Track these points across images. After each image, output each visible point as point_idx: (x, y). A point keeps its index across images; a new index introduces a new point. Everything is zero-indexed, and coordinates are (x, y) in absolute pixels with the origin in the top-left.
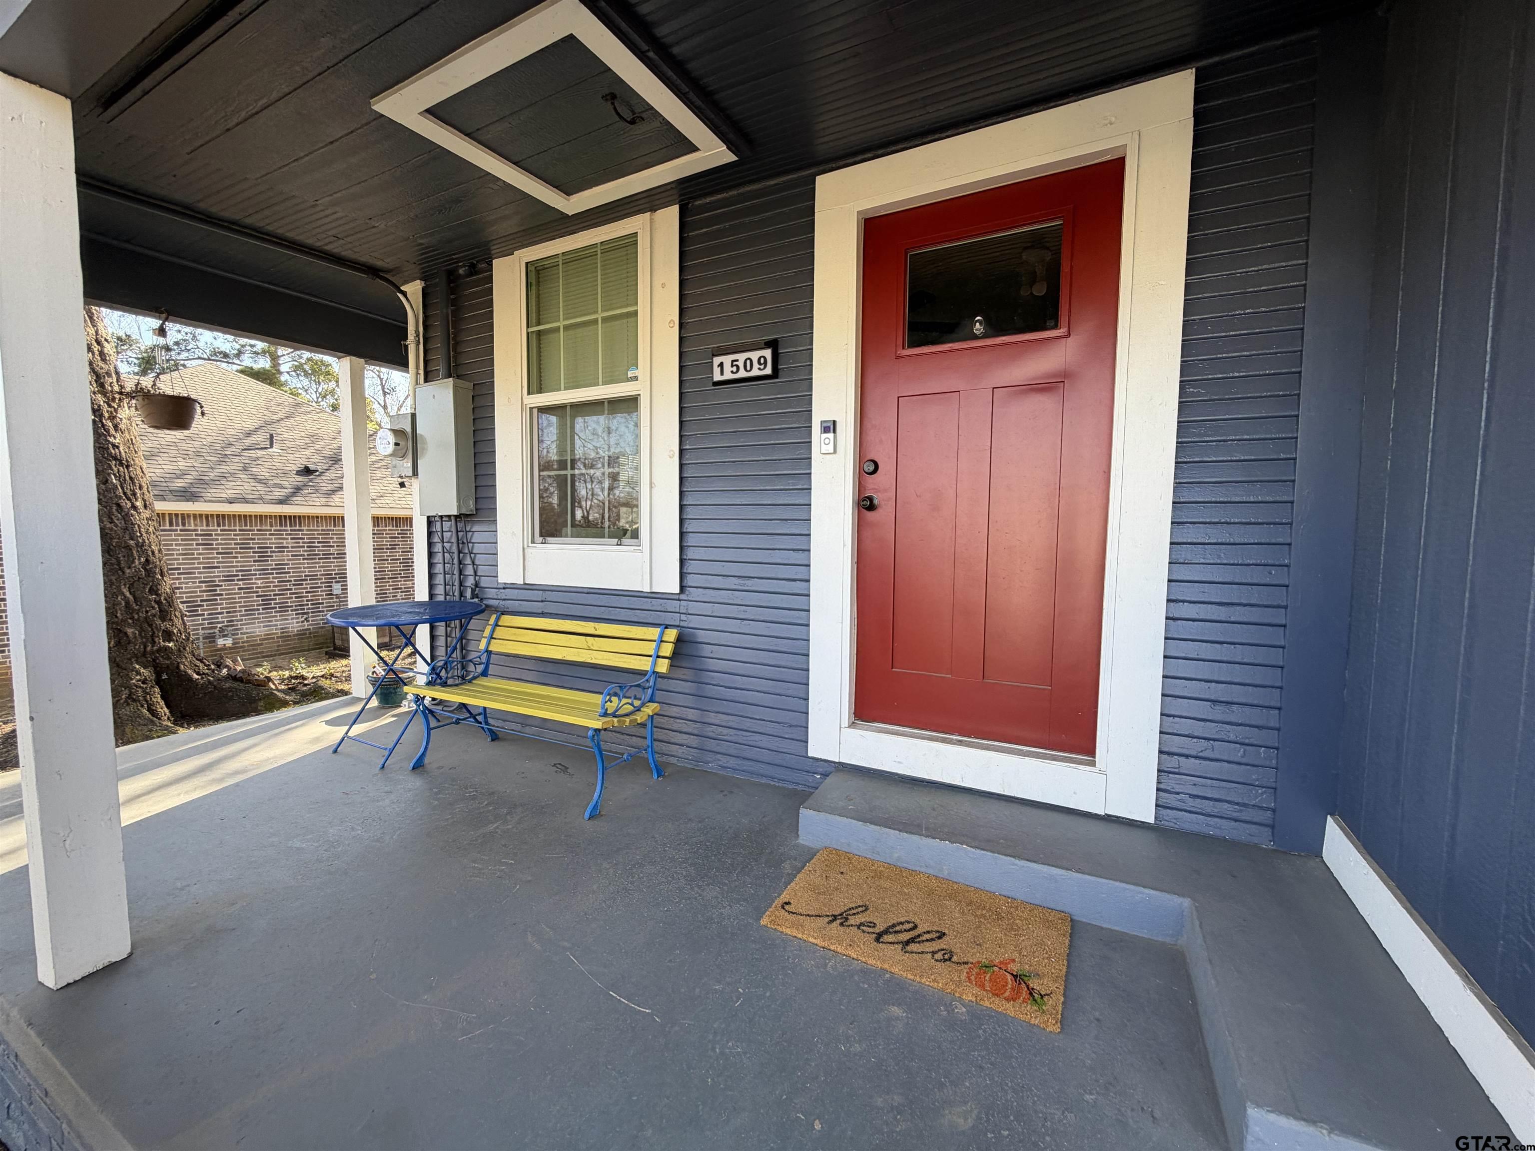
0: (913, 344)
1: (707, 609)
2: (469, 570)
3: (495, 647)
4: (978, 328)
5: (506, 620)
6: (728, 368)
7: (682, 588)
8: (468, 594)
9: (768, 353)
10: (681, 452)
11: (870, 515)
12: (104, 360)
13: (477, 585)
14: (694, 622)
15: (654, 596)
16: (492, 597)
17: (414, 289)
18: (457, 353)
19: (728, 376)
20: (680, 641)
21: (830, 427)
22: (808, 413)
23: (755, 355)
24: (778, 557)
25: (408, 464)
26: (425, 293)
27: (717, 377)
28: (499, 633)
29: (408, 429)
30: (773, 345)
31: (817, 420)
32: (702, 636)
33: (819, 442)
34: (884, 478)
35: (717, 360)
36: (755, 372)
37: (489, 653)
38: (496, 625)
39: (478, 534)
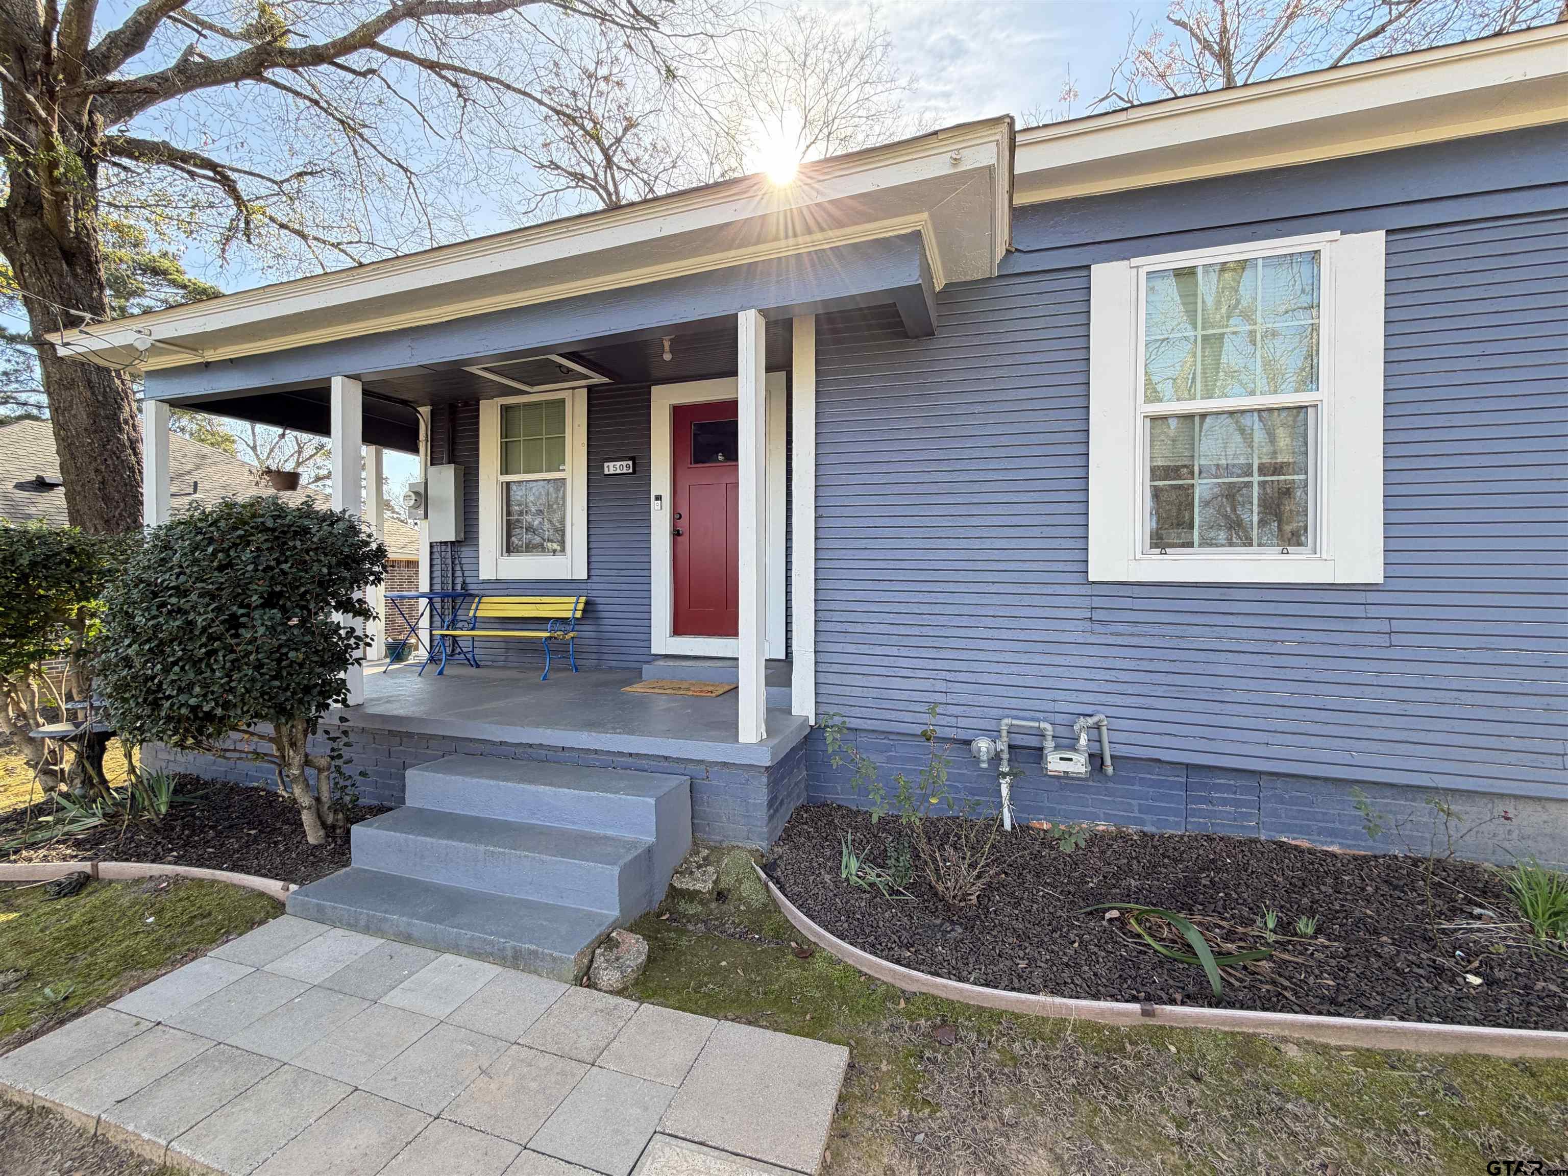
0: (696, 462)
1: (601, 586)
2: (459, 574)
3: (479, 614)
4: (720, 458)
5: (485, 599)
6: (611, 468)
7: (589, 576)
8: (459, 587)
9: (630, 463)
10: (588, 507)
11: (679, 538)
12: (135, 430)
13: (464, 582)
14: (594, 593)
15: (572, 581)
16: (473, 588)
17: (425, 411)
18: (453, 450)
19: (612, 472)
20: (587, 603)
21: (658, 498)
22: (649, 492)
23: (624, 463)
24: (636, 559)
25: (421, 512)
26: (433, 413)
27: (606, 472)
28: (481, 606)
29: (422, 491)
30: (633, 459)
31: (653, 494)
32: (599, 600)
33: (654, 504)
34: (684, 522)
35: (606, 464)
36: (625, 471)
37: (475, 617)
38: (479, 602)
39: (465, 552)
